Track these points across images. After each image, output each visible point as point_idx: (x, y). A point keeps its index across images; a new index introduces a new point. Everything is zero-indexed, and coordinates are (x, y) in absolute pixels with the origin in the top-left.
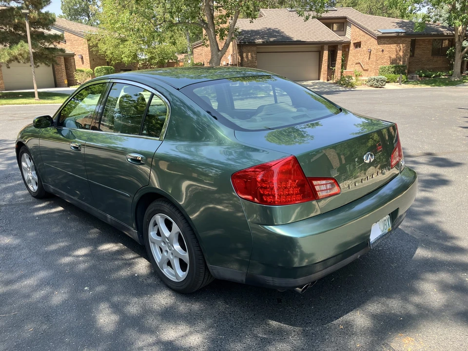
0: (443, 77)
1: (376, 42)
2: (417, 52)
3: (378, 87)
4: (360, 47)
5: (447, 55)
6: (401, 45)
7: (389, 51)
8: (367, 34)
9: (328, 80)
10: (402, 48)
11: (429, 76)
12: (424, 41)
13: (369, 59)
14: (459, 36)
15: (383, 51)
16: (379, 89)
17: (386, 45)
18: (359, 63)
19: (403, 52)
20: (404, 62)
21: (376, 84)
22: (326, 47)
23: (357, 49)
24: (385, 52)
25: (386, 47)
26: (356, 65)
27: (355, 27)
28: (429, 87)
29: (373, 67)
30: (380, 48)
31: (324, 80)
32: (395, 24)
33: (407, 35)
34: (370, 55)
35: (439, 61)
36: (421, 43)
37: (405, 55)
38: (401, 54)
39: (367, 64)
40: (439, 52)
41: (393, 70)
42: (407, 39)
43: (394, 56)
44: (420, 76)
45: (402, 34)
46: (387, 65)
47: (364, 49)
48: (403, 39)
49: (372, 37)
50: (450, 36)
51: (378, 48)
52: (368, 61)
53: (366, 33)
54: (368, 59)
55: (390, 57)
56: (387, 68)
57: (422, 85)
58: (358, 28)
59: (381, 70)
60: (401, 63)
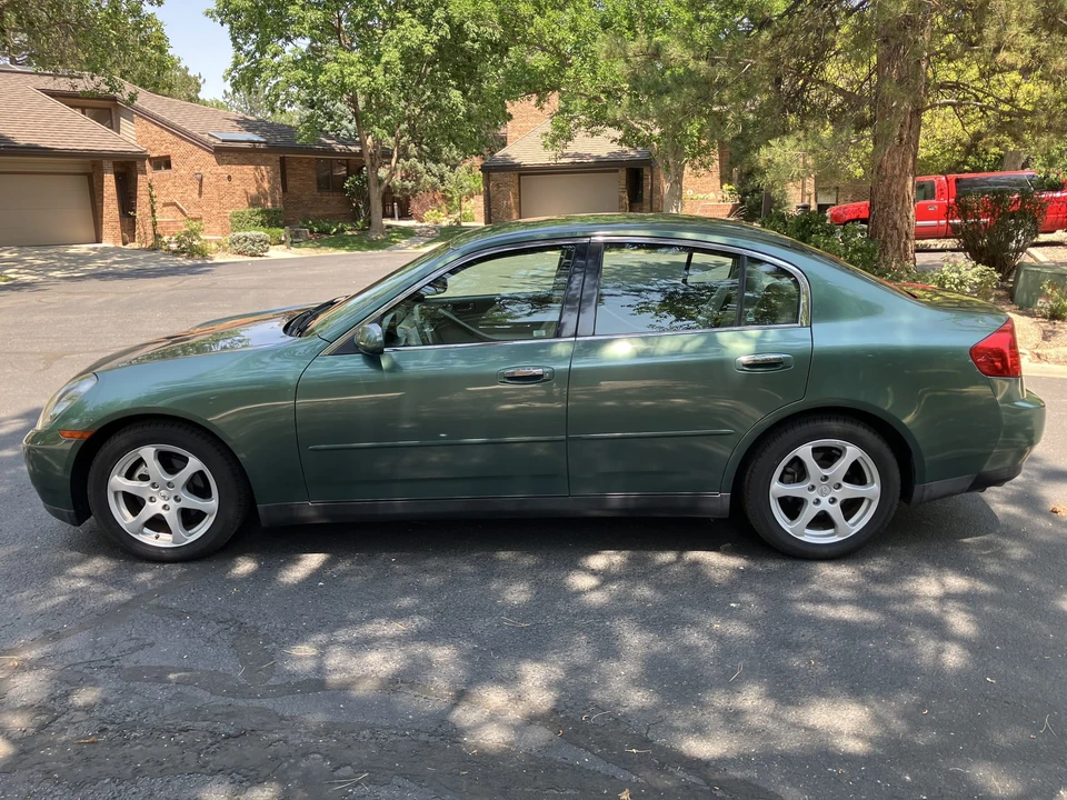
0: (349, 233)
1: (213, 159)
2: (291, 182)
3: (255, 256)
4: (168, 166)
5: (346, 191)
6: (263, 167)
7: (241, 179)
8: (184, 139)
9: (125, 244)
10: (265, 173)
11: (327, 232)
12: (300, 161)
13: (200, 193)
14: (371, 155)
15: (229, 178)
16: (258, 258)
17: (234, 167)
18: (175, 204)
19: (269, 182)
20: (273, 202)
21: (250, 249)
22: (108, 165)
23: (159, 172)
24: (235, 182)
25: (235, 170)
26: (165, 209)
27: (145, 122)
28: (342, 252)
29: (214, 212)
30: (223, 171)
31: (115, 242)
32: (235, 124)
33: (271, 148)
34: (201, 186)
35: (332, 201)
36: (295, 165)
37: (273, 189)
38: (266, 185)
39: (197, 205)
40: (329, 184)
41: (259, 218)
42: (272, 156)
43: (253, 191)
44: (312, 232)
45: (262, 146)
46: (244, 208)
47: (182, 172)
48: (264, 155)
49: (200, 147)
50: (345, 154)
51: (218, 172)
52: (198, 199)
53: (180, 137)
54: (196, 196)
55: (246, 193)
56: (247, 215)
57: (331, 250)
58: (156, 124)
59: (235, 219)
60: (269, 204)
